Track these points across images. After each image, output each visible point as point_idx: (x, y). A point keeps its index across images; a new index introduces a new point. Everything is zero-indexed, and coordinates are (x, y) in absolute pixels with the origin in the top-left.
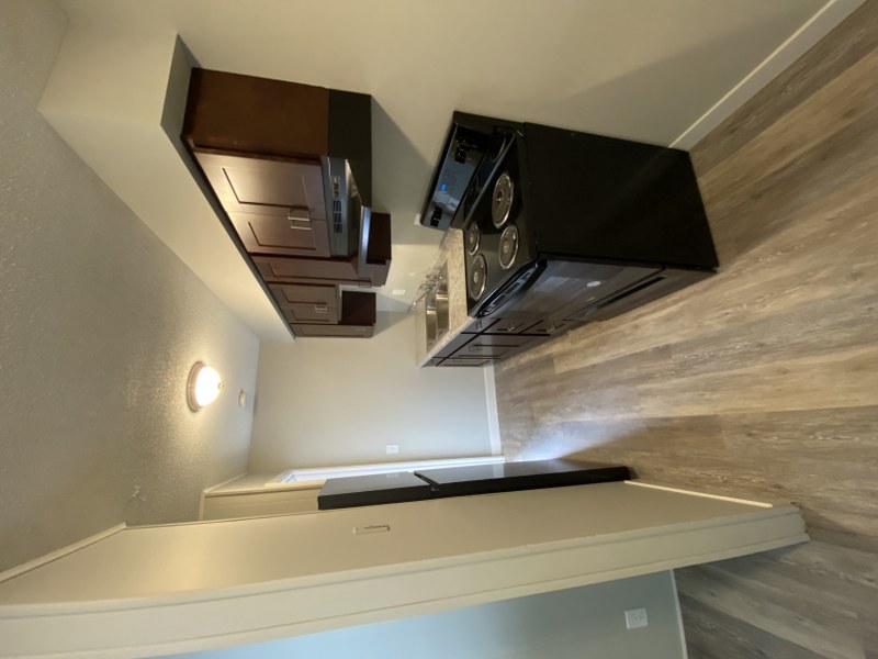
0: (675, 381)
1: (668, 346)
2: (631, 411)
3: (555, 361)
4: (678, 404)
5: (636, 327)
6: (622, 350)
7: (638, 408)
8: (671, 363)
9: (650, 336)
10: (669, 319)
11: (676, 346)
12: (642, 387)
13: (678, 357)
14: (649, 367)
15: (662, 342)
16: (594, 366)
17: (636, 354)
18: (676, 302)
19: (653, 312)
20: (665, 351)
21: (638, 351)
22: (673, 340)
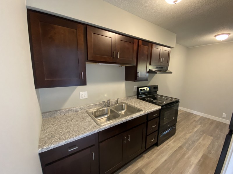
0: (190, 152)
2: (191, 165)
3: (143, 170)
5: (169, 145)
8: (185, 149)
9: (174, 146)
10: (174, 142)
11: (182, 145)
13: (185, 147)
14: (182, 152)
17: (175, 151)
18: (172, 139)
19: (170, 141)
20: (181, 147)
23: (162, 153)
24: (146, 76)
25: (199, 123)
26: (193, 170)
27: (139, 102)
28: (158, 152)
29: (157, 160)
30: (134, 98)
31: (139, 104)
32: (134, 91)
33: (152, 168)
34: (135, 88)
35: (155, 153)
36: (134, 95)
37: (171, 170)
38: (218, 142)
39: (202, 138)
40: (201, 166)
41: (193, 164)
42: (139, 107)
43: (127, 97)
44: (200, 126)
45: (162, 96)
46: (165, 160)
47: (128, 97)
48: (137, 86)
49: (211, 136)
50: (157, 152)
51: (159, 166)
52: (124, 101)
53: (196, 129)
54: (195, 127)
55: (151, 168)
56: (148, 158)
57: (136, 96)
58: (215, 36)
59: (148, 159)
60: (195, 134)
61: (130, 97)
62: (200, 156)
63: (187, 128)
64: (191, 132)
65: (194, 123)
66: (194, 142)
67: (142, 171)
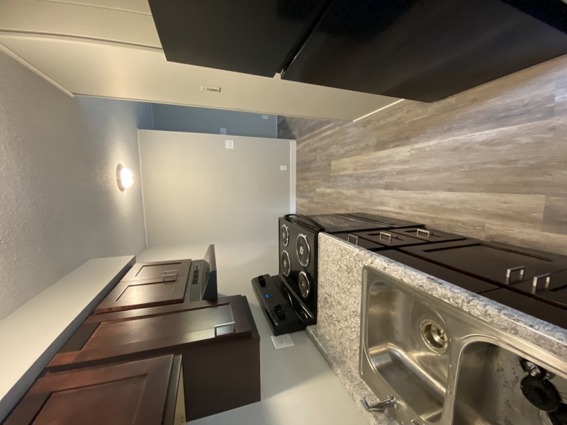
0: (386, 169)
1: (386, 189)
2: (419, 149)
3: (540, 216)
4: (388, 156)
5: (401, 208)
6: (415, 195)
7: (412, 152)
8: (386, 180)
9: (393, 198)
10: (382, 204)
11: (382, 188)
12: (406, 167)
13: (382, 182)
14: (398, 180)
15: (388, 193)
16: (451, 190)
17: (405, 190)
18: (378, 210)
19: (389, 211)
20: (388, 187)
21: (402, 191)
22: (383, 192)
23: (433, 208)
24: (228, 304)
25: (312, 194)
26: (429, 141)
27: (331, 306)
28: (439, 216)
29: (467, 206)
30: (319, 333)
31: (339, 303)
32: (293, 345)
33: (505, 203)
34: (282, 342)
35: (452, 220)
36: (308, 340)
37: (467, 167)
38: (338, 152)
39: (342, 173)
40: (407, 138)
41: (412, 149)
42: (357, 289)
43: (330, 365)
44: (317, 190)
45: (282, 258)
46: (451, 193)
47: (329, 361)
48: (273, 338)
49: (330, 165)
50: (441, 219)
51: (481, 192)
52: (355, 373)
53: (328, 191)
54: (323, 195)
55: (508, 205)
56: (484, 227)
57: (310, 329)
58: (122, 189)
59: (487, 225)
60: (340, 186)
61: (322, 352)
62: (383, 153)
63: (332, 204)
64: (340, 193)
65: (315, 200)
66: (358, 178)
67: (545, 217)
